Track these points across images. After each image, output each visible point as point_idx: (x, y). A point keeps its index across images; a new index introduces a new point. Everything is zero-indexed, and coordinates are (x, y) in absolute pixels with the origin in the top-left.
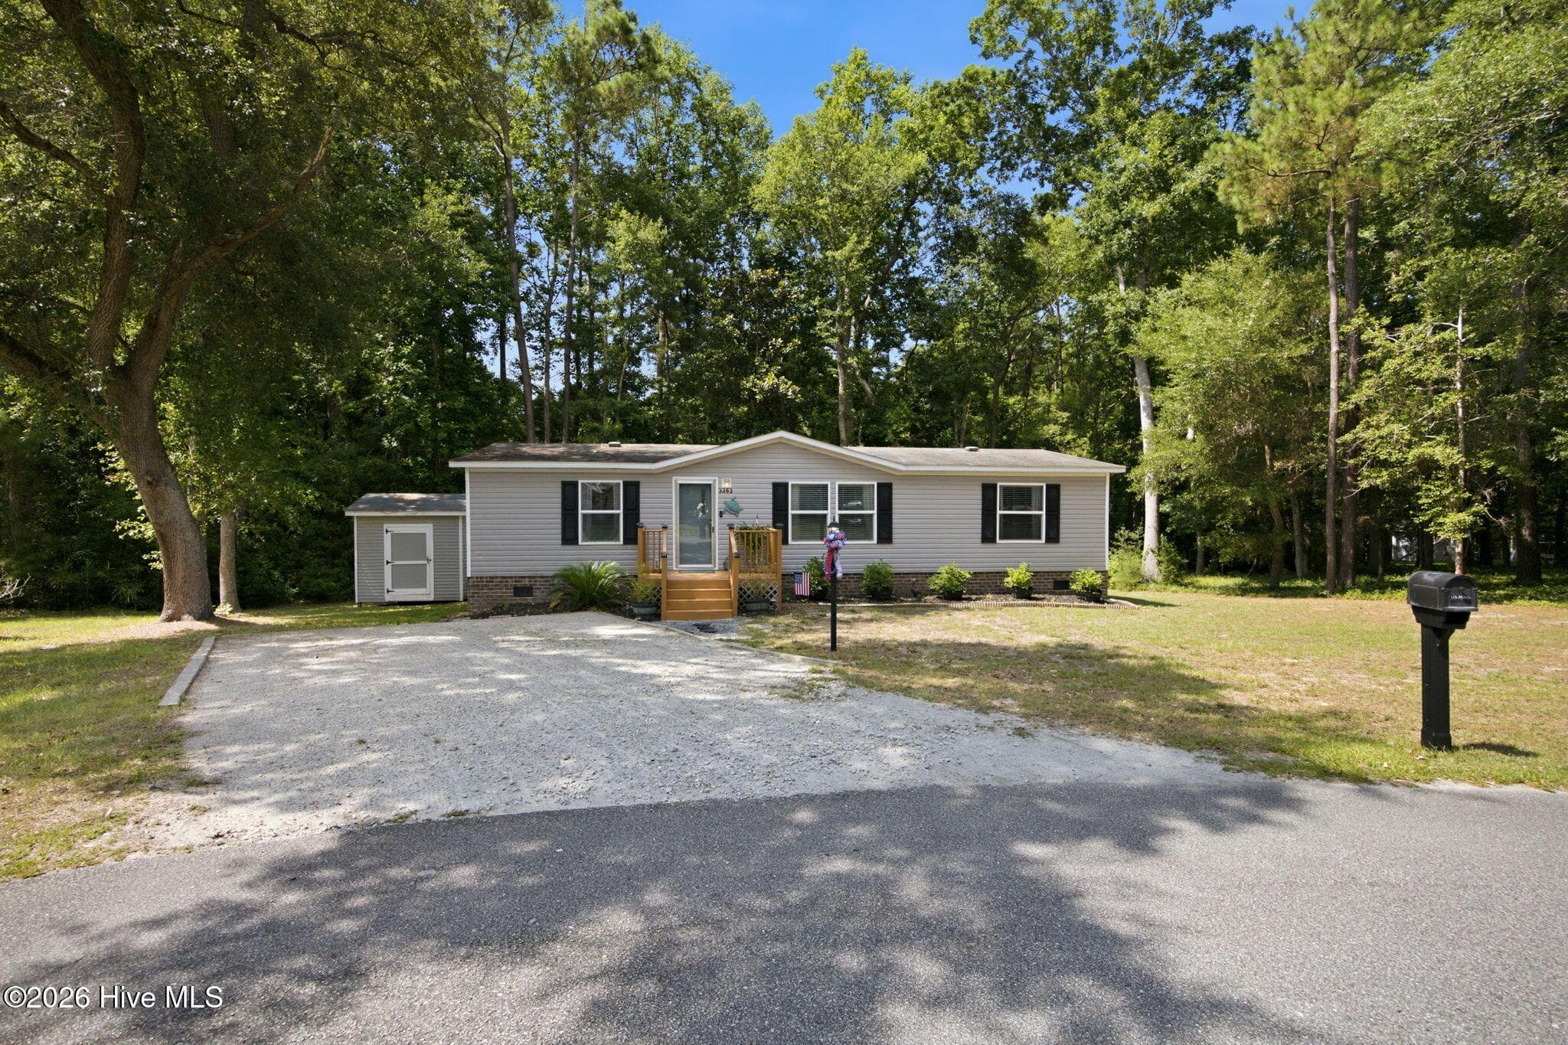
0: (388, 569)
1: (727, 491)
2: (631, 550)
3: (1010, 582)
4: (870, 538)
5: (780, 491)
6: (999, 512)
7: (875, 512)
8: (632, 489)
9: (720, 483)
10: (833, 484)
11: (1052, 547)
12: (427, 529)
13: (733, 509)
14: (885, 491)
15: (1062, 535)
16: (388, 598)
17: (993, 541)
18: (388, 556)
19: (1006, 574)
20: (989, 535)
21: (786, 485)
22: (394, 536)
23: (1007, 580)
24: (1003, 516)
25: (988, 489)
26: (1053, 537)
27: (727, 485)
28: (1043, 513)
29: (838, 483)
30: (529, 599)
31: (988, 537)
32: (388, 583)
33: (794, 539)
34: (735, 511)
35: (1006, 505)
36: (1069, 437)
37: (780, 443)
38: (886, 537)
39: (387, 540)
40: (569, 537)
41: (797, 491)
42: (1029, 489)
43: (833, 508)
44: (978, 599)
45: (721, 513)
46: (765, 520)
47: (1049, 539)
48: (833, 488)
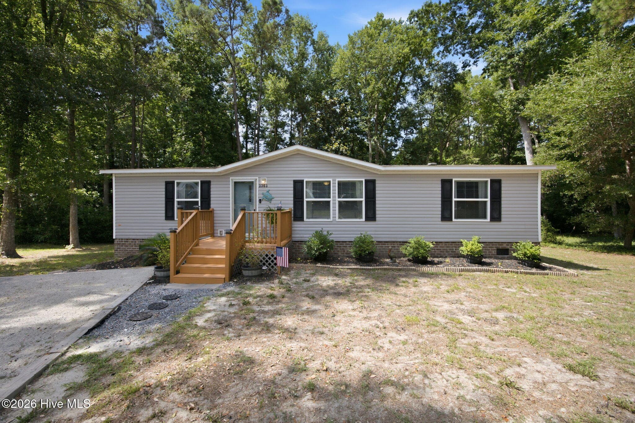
1: (264, 186)
3: (464, 250)
4: (361, 218)
5: (298, 185)
6: (454, 199)
7: (363, 199)
8: (206, 185)
9: (260, 181)
10: (334, 180)
11: (496, 225)
13: (268, 198)
14: (371, 186)
15: (503, 216)
17: (450, 219)
19: (461, 244)
20: (447, 215)
21: (302, 182)
23: (461, 248)
24: (457, 202)
25: (446, 184)
26: (496, 217)
27: (263, 182)
28: (488, 200)
29: (337, 180)
31: (446, 217)
33: (307, 218)
34: (270, 200)
35: (460, 195)
37: (298, 154)
38: (371, 216)
40: (169, 216)
41: (311, 185)
42: (476, 183)
43: (334, 197)
44: (440, 263)
45: (260, 201)
46: (289, 205)
47: (493, 219)
48: (334, 183)
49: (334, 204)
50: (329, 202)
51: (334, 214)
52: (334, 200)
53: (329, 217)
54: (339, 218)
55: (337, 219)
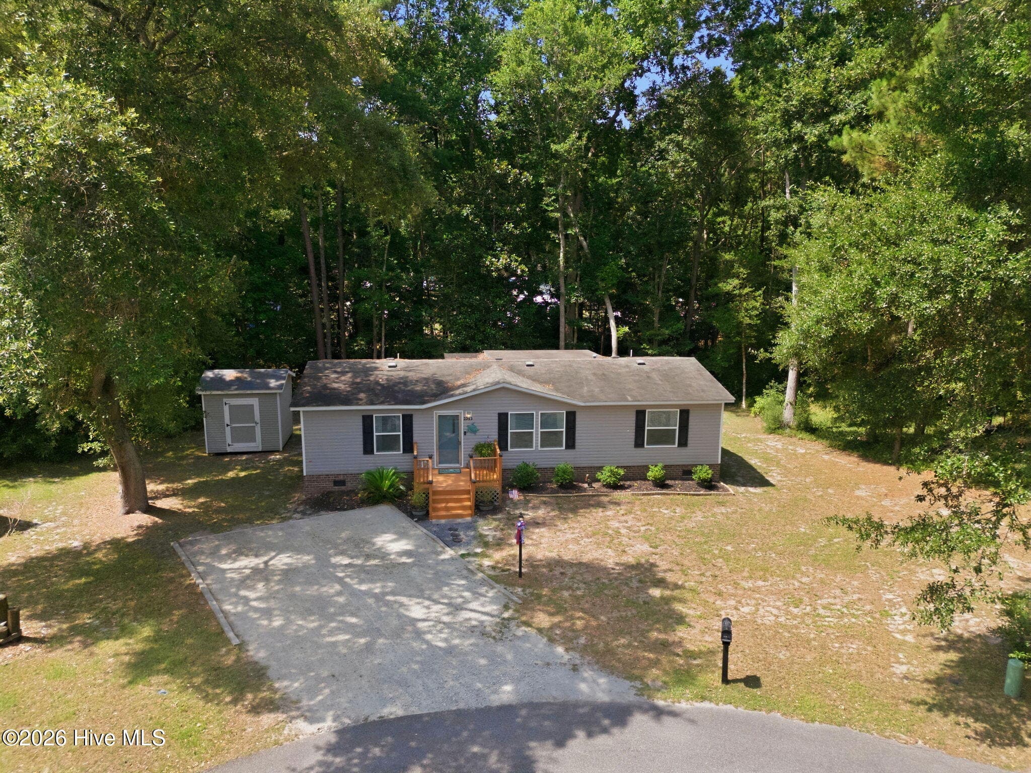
0: (228, 429)
1: (469, 419)
2: (408, 457)
3: (651, 474)
4: (561, 446)
5: (503, 419)
6: (647, 428)
7: (564, 430)
8: (408, 420)
9: (464, 414)
10: (537, 413)
11: (682, 449)
12: (255, 402)
13: (472, 430)
14: (571, 417)
15: (689, 442)
16: (229, 450)
17: (642, 446)
18: (227, 420)
19: (648, 469)
21: (507, 414)
22: (230, 407)
24: (649, 431)
25: (640, 415)
26: (683, 443)
27: (469, 416)
28: (677, 428)
29: (540, 412)
30: (343, 488)
31: (639, 443)
32: (229, 440)
33: (511, 448)
34: (474, 432)
35: (652, 423)
36: (747, 290)
37: (503, 388)
38: (571, 445)
39: (226, 409)
40: (368, 449)
41: (514, 417)
42: (668, 413)
43: (537, 428)
44: (629, 487)
45: (465, 433)
46: (494, 436)
47: (680, 445)
48: (537, 415)
49: (537, 434)
50: (532, 433)
51: (537, 443)
52: (537, 431)
53: (532, 447)
54: (542, 446)
55: (539, 449)
